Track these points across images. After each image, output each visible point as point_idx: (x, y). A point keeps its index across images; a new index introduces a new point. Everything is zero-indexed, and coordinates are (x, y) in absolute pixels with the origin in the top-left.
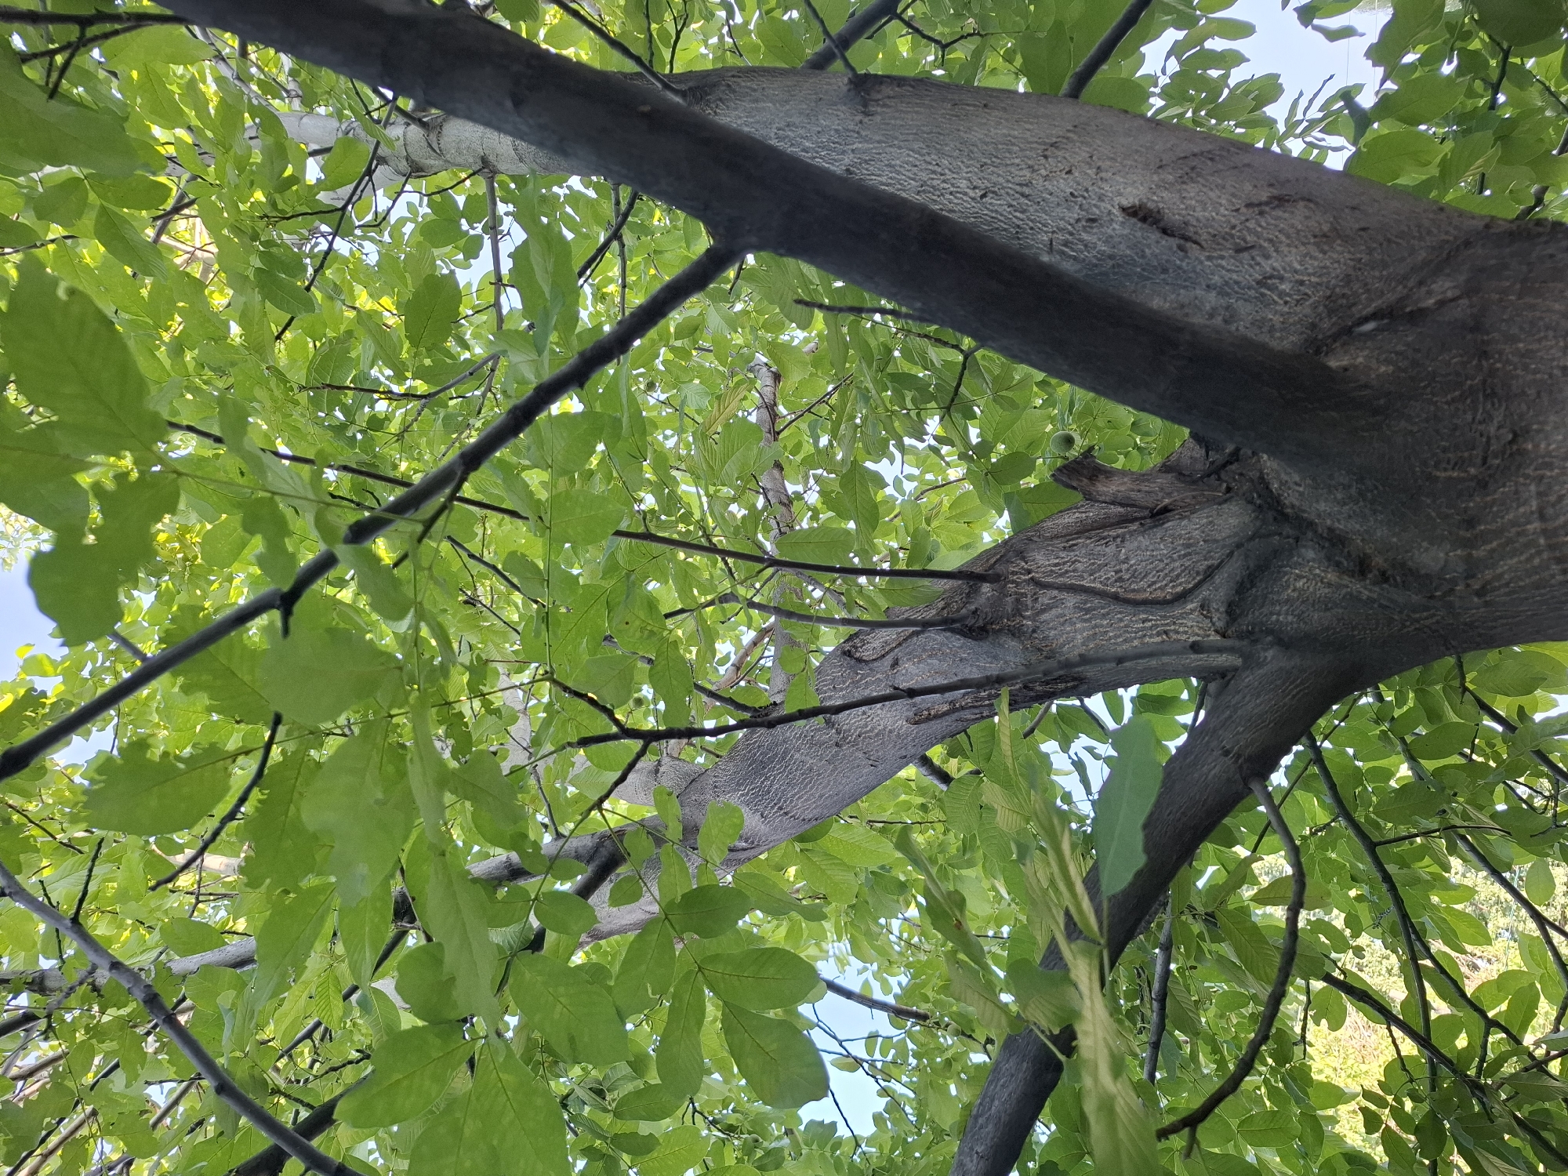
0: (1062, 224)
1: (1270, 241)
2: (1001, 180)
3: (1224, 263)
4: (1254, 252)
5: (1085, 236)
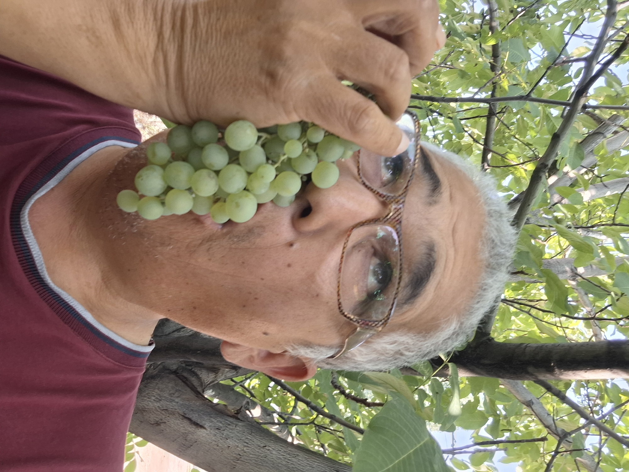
0: (231, 431)
1: (158, 411)
2: (258, 450)
3: (171, 407)
4: (162, 408)
5: (221, 425)
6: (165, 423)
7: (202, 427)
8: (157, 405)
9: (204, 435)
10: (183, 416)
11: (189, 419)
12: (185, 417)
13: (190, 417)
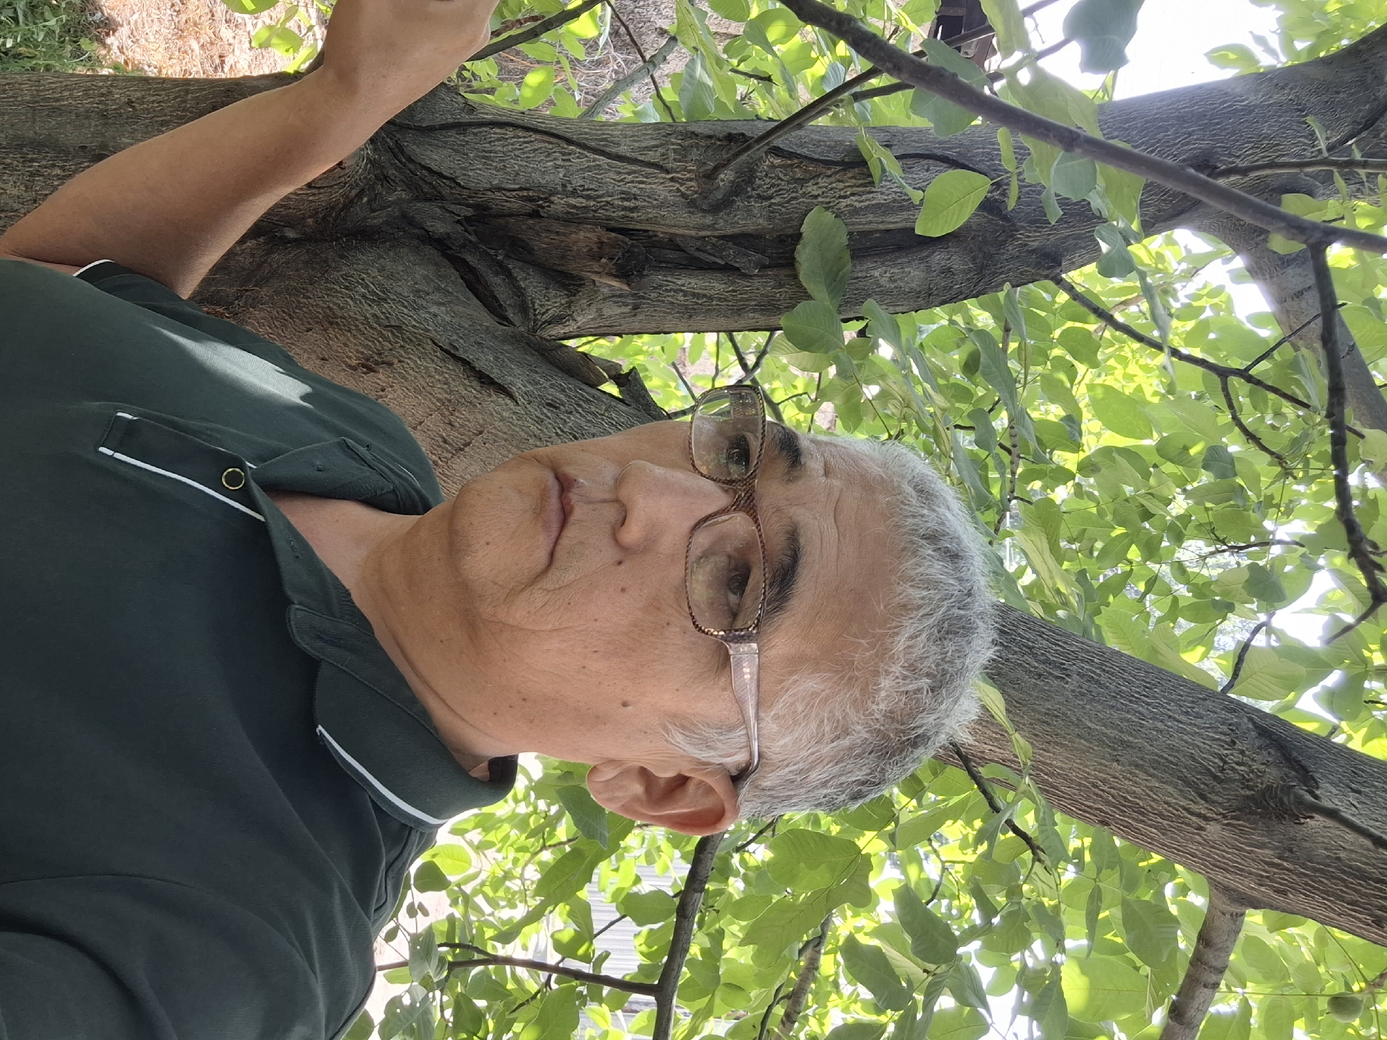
6: (390, 364)
7: (503, 390)
8: (371, 310)
9: (505, 414)
10: (447, 352)
11: (465, 363)
12: (451, 354)
13: (470, 357)
